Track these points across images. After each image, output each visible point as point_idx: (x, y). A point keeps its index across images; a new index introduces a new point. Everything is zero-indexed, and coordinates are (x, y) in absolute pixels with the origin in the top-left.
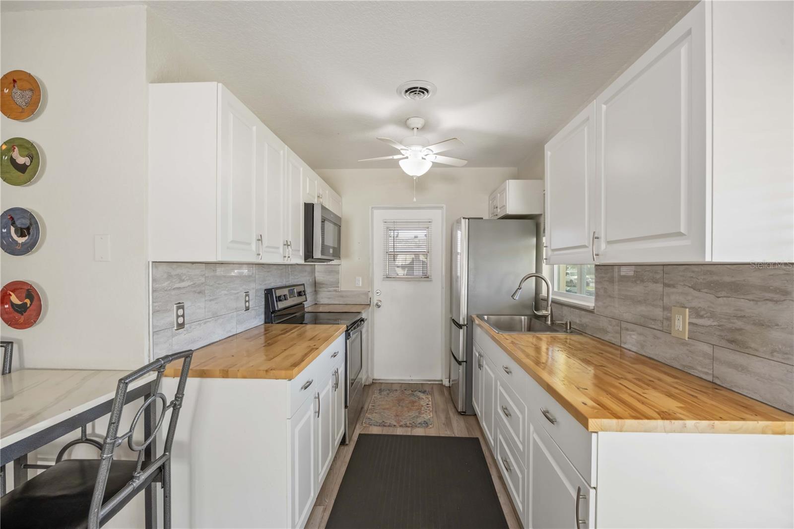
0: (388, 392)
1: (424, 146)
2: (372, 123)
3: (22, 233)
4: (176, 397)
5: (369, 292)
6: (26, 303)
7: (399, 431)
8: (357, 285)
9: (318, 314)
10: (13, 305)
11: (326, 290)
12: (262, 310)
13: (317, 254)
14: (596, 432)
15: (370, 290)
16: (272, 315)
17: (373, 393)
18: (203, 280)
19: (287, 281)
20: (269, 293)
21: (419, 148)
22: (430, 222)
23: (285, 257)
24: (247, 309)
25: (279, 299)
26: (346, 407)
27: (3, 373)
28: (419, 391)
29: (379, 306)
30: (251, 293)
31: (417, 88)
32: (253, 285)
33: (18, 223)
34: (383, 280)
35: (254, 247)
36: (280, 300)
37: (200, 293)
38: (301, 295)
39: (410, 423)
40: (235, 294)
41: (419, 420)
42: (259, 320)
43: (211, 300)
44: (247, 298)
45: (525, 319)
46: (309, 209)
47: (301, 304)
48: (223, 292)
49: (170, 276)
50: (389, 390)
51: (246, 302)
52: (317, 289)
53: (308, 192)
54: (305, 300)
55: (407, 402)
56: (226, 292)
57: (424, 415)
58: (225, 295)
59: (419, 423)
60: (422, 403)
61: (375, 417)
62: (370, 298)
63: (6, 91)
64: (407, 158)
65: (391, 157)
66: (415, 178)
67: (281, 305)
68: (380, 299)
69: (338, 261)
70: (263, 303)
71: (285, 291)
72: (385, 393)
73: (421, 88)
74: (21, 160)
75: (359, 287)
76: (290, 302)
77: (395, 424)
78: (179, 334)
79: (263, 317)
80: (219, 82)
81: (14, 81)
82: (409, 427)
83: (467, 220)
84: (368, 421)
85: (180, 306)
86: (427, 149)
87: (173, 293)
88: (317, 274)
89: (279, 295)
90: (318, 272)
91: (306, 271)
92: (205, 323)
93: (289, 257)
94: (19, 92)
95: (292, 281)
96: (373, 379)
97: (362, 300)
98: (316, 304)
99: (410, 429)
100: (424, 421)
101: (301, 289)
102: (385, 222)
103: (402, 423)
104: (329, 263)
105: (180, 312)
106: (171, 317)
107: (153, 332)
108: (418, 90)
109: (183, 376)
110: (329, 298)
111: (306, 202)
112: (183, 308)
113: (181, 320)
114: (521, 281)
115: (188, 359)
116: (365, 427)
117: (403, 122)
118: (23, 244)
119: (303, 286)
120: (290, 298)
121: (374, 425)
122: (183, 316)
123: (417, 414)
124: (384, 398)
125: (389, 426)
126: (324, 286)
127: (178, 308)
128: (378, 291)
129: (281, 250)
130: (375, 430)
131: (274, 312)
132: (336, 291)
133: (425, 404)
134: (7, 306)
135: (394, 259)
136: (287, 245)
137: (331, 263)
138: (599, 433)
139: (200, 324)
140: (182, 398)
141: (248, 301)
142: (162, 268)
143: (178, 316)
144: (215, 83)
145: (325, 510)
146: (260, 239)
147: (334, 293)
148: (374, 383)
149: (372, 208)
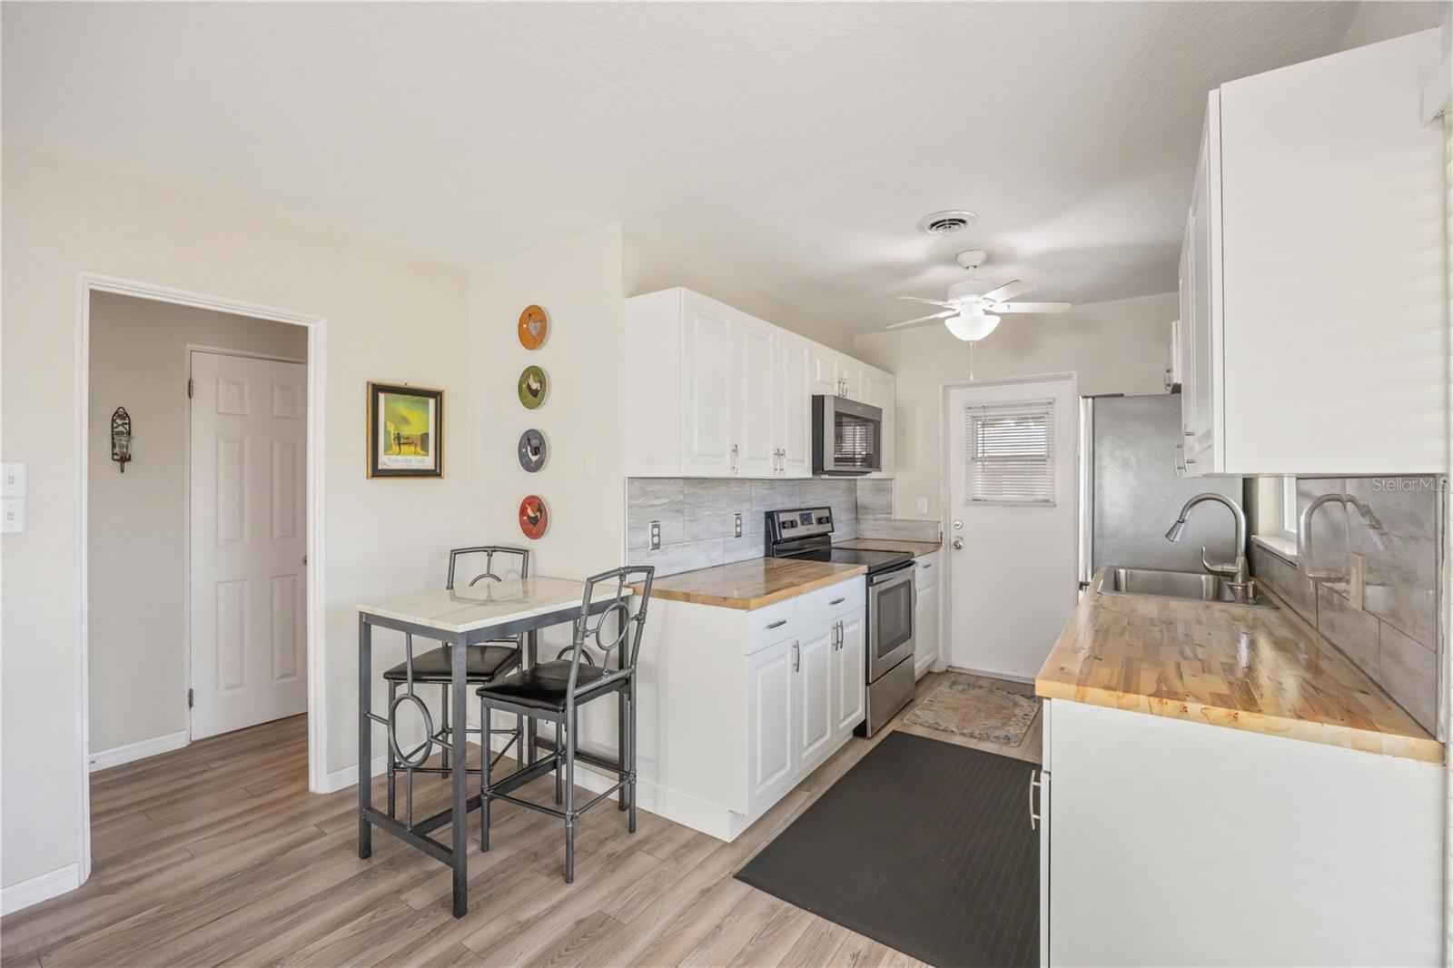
0: (966, 686)
1: (981, 293)
2: (900, 272)
3: (536, 451)
4: (640, 611)
5: (939, 522)
6: (537, 516)
7: (957, 740)
8: (919, 511)
9: (863, 553)
10: (529, 516)
11: (872, 517)
12: (761, 538)
13: (829, 464)
14: (1049, 699)
15: (941, 519)
16: (775, 546)
17: (940, 685)
18: (681, 497)
19: (803, 503)
20: (770, 516)
21: (973, 298)
22: (1050, 403)
23: (776, 470)
24: (738, 535)
25: (783, 525)
26: (867, 684)
27: (522, 577)
28: (1022, 695)
29: (959, 548)
30: (743, 516)
31: (945, 221)
32: (747, 506)
33: (533, 442)
34: (966, 505)
35: (728, 459)
36: (784, 528)
37: (677, 511)
38: (822, 523)
39: (980, 734)
40: (723, 515)
41: (998, 733)
42: (759, 551)
43: (691, 521)
44: (739, 522)
45: (1207, 580)
46: (818, 402)
47: (825, 534)
48: (706, 513)
49: (645, 493)
50: (969, 685)
51: (737, 526)
52: (859, 516)
53: (819, 378)
54: (830, 529)
55: (991, 706)
56: (709, 513)
57: (1010, 728)
58: (709, 515)
59: (995, 737)
60: (1017, 711)
61: (928, 717)
62: (941, 533)
63: (525, 326)
64: (958, 315)
65: (934, 316)
66: (971, 344)
67: (786, 534)
68: (960, 535)
69: (878, 473)
70: (763, 529)
71: (796, 517)
72: (960, 687)
73: (950, 220)
74: (535, 386)
75: (924, 515)
76: (801, 531)
77: (955, 729)
78: (655, 554)
79: (762, 547)
80: (682, 286)
81: (530, 315)
82: (975, 738)
83: (1090, 400)
84: (912, 717)
85: (656, 525)
86: (985, 299)
87: (649, 510)
88: (859, 493)
89: (785, 520)
90: (861, 490)
91: (838, 489)
92: (684, 546)
93: (782, 470)
94: (533, 324)
95: (811, 501)
96: (950, 666)
97: (929, 535)
98: (858, 538)
99: (975, 741)
100: (1006, 736)
101: (825, 513)
102: (969, 408)
103: (965, 731)
104: (864, 477)
105: (656, 531)
106: (646, 536)
107: (629, 549)
108: (947, 223)
109: (647, 593)
110: (877, 530)
111: (816, 394)
112: (658, 526)
113: (656, 540)
114: (1184, 509)
115: (650, 575)
116: (905, 724)
117: (952, 259)
118: (536, 461)
119: (827, 510)
120: (803, 524)
121: (920, 725)
122: (659, 535)
123: (999, 724)
124: (954, 694)
125: (943, 730)
126: (870, 511)
127: (654, 527)
128: (958, 522)
129: (771, 461)
130: (919, 731)
131: (776, 542)
132: (886, 519)
133: (1021, 714)
134: (525, 518)
135: (984, 468)
136: (779, 454)
137: (868, 476)
138: (1052, 699)
139: (677, 547)
140: (645, 614)
141: (740, 526)
142: (637, 483)
143: (653, 536)
144: (679, 288)
145: (810, 797)
146: (735, 451)
147: (884, 522)
148: (949, 672)
149: (945, 387)
